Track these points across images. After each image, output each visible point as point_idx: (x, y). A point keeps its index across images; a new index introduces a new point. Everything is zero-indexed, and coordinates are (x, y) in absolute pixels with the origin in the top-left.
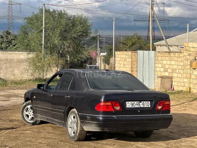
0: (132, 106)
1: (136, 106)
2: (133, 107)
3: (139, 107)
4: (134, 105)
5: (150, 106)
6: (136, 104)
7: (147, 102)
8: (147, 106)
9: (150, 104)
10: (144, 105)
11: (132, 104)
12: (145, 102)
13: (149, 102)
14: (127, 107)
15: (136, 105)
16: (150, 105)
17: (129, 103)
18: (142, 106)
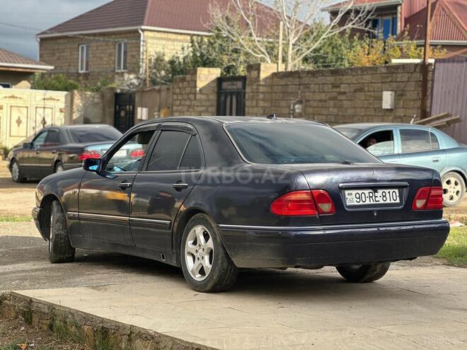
0: (358, 200)
1: (368, 202)
2: (361, 203)
3: (375, 203)
4: (364, 200)
5: (398, 201)
6: (367, 195)
7: (391, 191)
8: (392, 201)
9: (398, 195)
10: (384, 198)
11: (358, 196)
12: (387, 191)
13: (397, 191)
14: (348, 203)
15: (368, 199)
16: (398, 198)
17: (351, 194)
18: (382, 202)
